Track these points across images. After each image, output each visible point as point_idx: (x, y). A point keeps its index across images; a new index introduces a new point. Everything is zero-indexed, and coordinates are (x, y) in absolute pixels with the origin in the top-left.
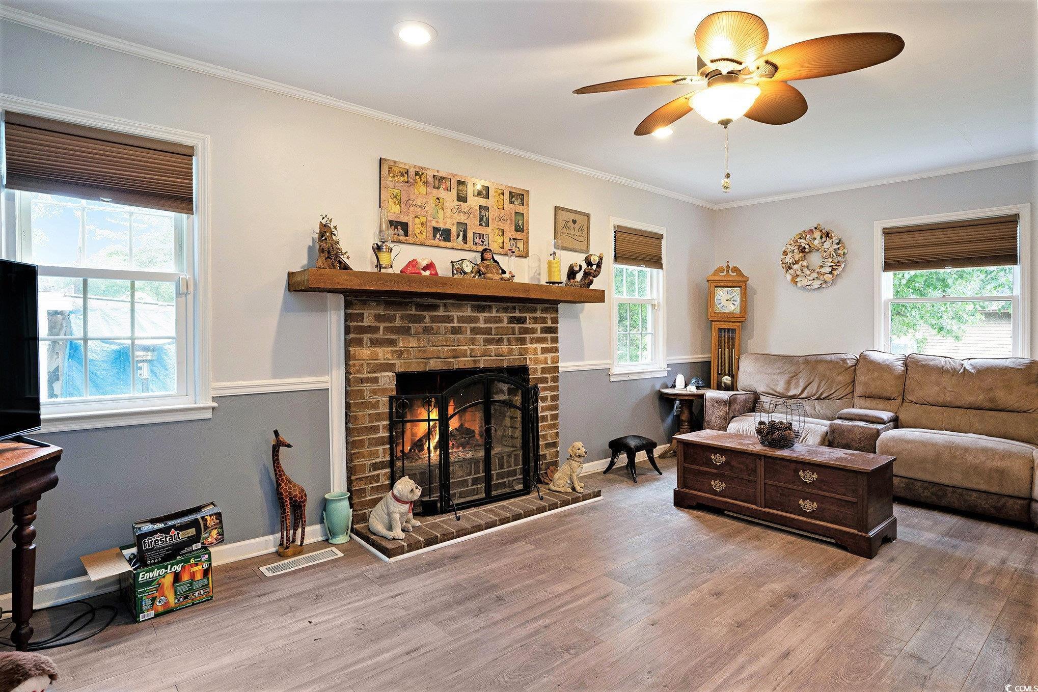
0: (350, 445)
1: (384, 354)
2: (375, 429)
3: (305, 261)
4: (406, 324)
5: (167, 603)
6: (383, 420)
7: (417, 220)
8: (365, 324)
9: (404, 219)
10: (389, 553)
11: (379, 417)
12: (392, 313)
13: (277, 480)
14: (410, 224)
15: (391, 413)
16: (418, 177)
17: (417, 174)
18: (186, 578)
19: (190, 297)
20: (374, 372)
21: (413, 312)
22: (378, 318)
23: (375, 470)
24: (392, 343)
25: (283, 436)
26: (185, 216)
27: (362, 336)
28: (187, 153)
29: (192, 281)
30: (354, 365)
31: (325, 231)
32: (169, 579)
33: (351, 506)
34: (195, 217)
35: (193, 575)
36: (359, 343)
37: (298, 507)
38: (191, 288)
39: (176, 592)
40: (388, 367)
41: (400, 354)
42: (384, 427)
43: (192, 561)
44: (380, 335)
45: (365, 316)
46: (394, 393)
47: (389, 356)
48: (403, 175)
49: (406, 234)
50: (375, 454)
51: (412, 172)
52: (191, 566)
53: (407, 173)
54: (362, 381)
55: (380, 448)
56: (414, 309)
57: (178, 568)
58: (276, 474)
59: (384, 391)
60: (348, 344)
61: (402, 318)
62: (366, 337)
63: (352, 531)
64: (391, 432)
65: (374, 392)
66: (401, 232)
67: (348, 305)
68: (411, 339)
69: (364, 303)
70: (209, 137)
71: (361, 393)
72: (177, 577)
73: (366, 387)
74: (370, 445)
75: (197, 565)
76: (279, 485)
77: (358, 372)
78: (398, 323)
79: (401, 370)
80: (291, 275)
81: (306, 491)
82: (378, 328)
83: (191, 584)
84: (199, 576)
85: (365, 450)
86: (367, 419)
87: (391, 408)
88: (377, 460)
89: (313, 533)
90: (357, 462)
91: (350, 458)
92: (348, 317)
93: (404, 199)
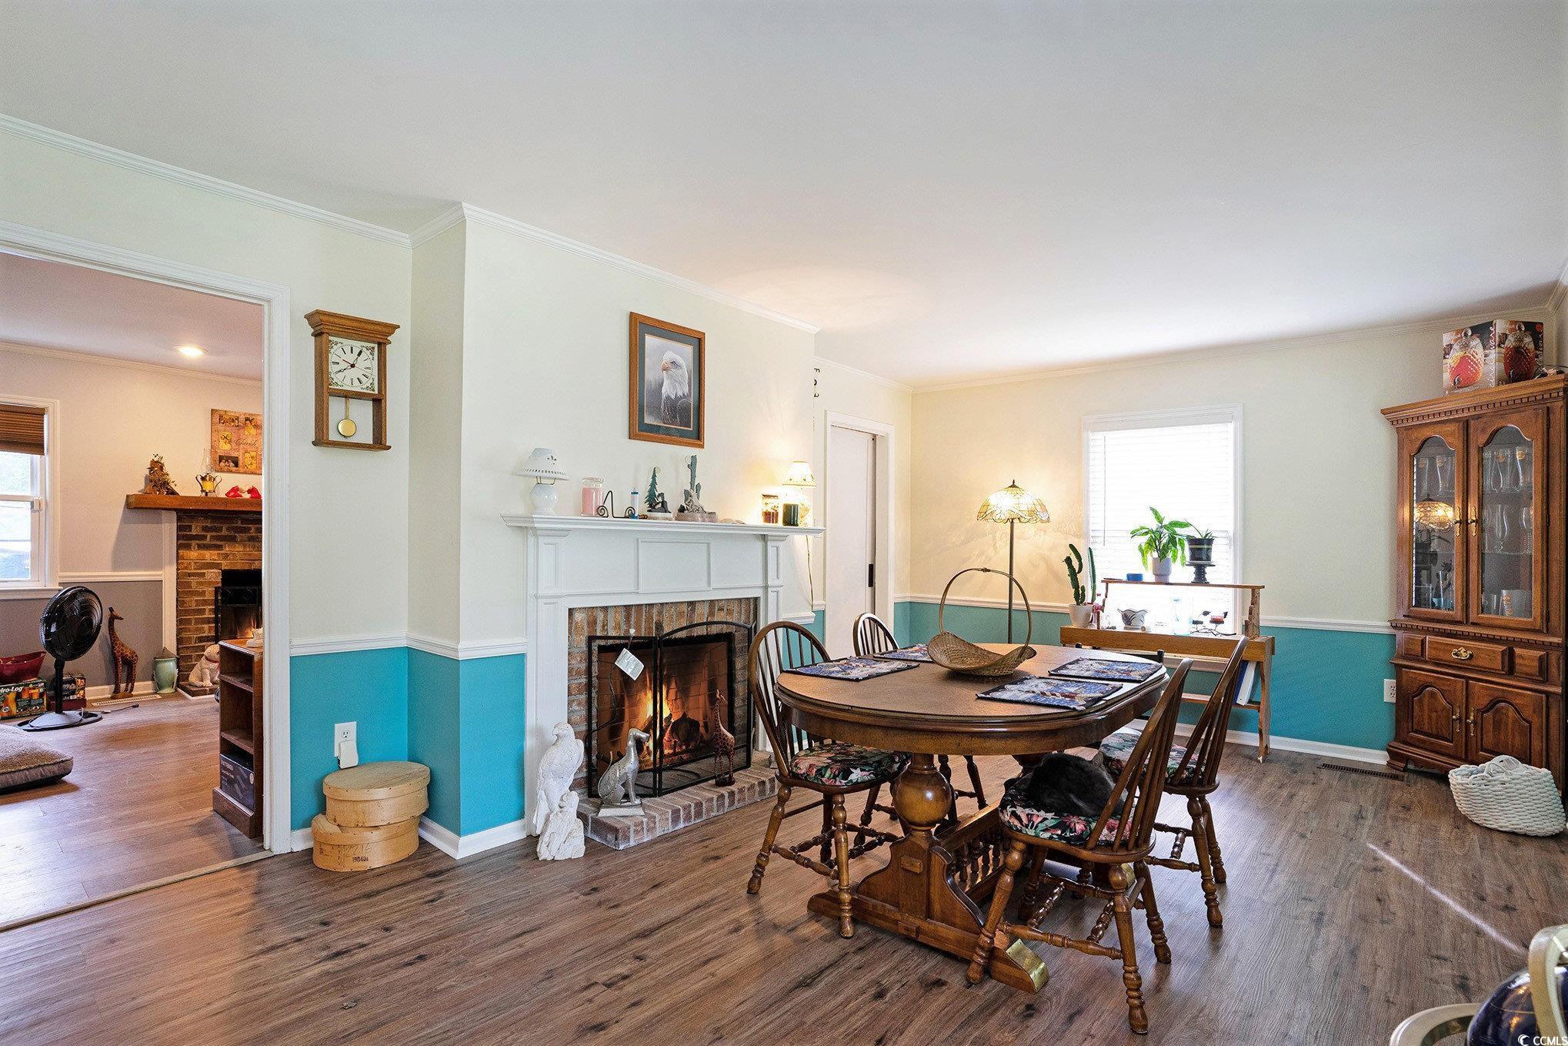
0: (180, 622)
1: (209, 555)
2: (202, 611)
3: (142, 487)
4: (232, 533)
5: (10, 711)
6: (209, 605)
7: (247, 455)
8: (194, 533)
9: (235, 454)
10: (193, 694)
11: (205, 602)
12: (219, 525)
13: (112, 643)
14: (240, 458)
15: (216, 599)
16: (248, 422)
17: (247, 419)
18: (25, 696)
19: (43, 512)
20: (201, 568)
21: (239, 524)
22: (205, 529)
23: (200, 641)
24: (219, 547)
25: (117, 612)
26: (39, 456)
27: (190, 542)
28: (40, 413)
29: (44, 500)
30: (182, 563)
31: (157, 466)
32: (12, 697)
33: (178, 667)
34: (46, 457)
35: (31, 695)
36: (188, 547)
37: (129, 664)
38: (43, 506)
39: (17, 705)
40: (216, 566)
41: (226, 556)
42: (210, 610)
43: (31, 686)
44: (208, 541)
45: (193, 527)
46: (220, 585)
47: (216, 557)
48: (233, 421)
49: (236, 465)
50: (202, 630)
51: (242, 418)
52: (30, 689)
53: (237, 419)
54: (190, 575)
55: (206, 626)
56: (240, 522)
57: (20, 689)
58: (111, 639)
59: (210, 583)
60: (179, 547)
61: (227, 529)
62: (194, 543)
63: (178, 686)
64: (216, 615)
65: (201, 583)
66: (232, 464)
67: (179, 519)
68: (237, 545)
69: (192, 517)
70: (58, 401)
71: (189, 584)
72: (19, 695)
73: (193, 580)
74: (196, 623)
75: (34, 689)
76: (113, 647)
77: (186, 568)
78: (224, 532)
79: (227, 568)
80: (128, 496)
81: (137, 653)
82: (205, 537)
83: (30, 701)
84: (35, 697)
85: (193, 626)
86: (194, 604)
87: (216, 597)
88: (204, 635)
89: (142, 687)
90: (184, 635)
91: (179, 632)
92: (179, 528)
93: (234, 439)
